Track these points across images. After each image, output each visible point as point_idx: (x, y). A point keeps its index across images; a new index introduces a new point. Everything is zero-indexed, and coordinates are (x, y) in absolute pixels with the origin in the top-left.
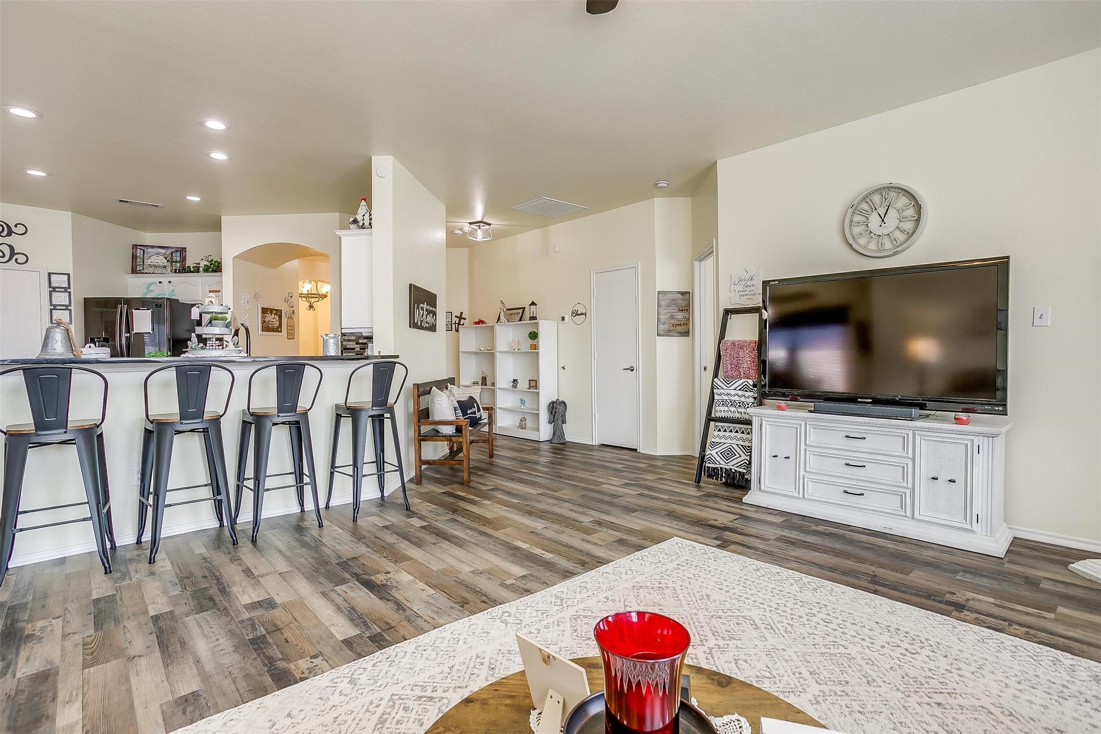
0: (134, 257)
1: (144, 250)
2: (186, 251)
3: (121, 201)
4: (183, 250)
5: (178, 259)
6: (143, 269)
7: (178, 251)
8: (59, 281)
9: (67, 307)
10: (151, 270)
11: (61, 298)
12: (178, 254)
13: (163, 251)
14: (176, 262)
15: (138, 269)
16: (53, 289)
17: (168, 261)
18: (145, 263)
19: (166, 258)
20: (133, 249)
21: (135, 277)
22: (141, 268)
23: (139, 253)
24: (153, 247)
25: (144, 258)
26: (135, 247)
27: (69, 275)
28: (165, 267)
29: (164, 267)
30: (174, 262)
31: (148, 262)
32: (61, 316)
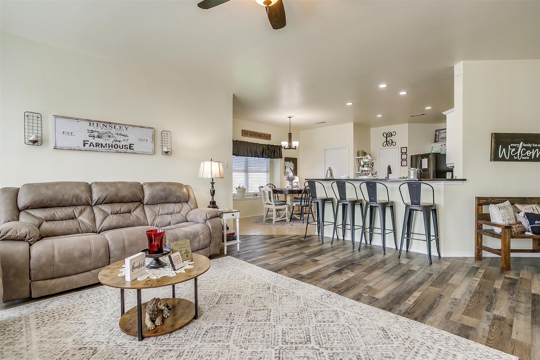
0: (436, 135)
1: (439, 132)
3: (411, 116)
8: (404, 150)
9: (406, 160)
10: (441, 140)
11: (404, 157)
16: (402, 153)
20: (435, 132)
21: (435, 144)
22: (437, 140)
23: (437, 133)
24: (443, 129)
25: (439, 135)
27: (407, 147)
31: (440, 137)
32: (404, 163)
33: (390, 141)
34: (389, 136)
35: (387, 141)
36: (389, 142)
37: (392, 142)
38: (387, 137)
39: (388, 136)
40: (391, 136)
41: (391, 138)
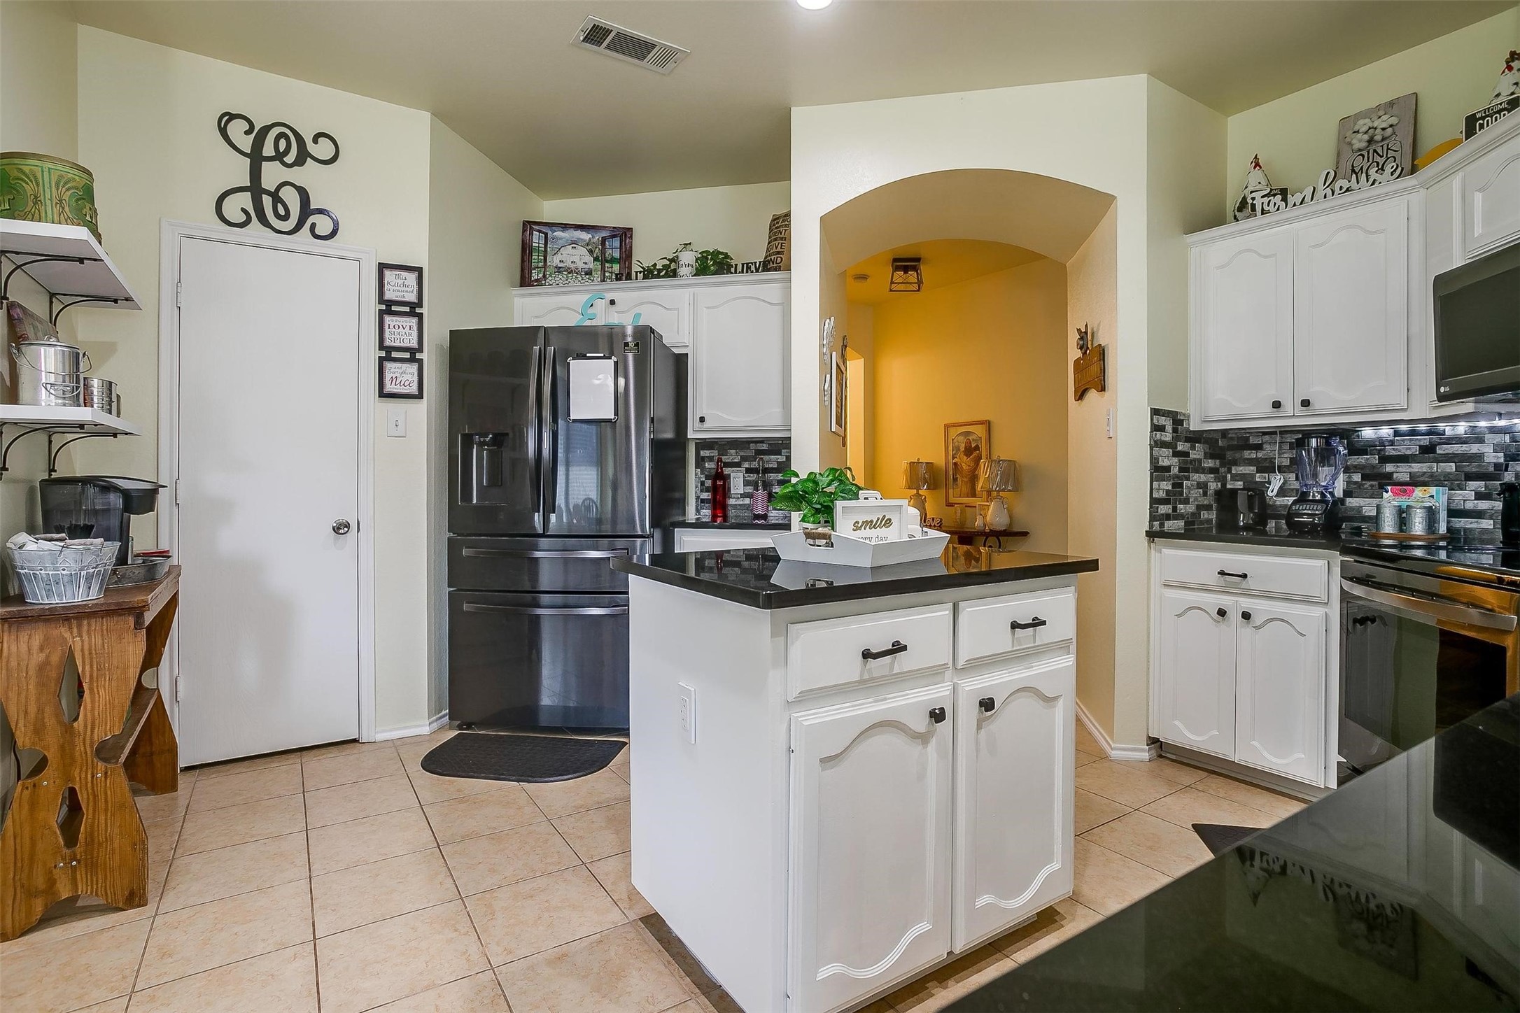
0: (526, 249)
1: (546, 234)
2: (631, 237)
4: (624, 234)
5: (617, 255)
6: (544, 276)
7: (613, 236)
8: (401, 288)
9: (413, 355)
10: (561, 279)
11: (401, 331)
12: (617, 243)
13: (585, 236)
14: (613, 260)
15: (534, 276)
16: (388, 307)
17: (596, 259)
18: (548, 264)
19: (591, 252)
20: (524, 231)
21: (531, 295)
22: (541, 276)
23: (537, 240)
24: (565, 227)
25: (546, 251)
26: (528, 226)
27: (419, 271)
28: (589, 273)
29: (586, 274)
30: (607, 262)
31: (554, 261)
32: (402, 376)
33: (291, 198)
34: (279, 157)
35: (255, 188)
36: (275, 196)
37: (306, 211)
38: (256, 158)
39: (268, 150)
40: (300, 161)
41: (299, 175)
